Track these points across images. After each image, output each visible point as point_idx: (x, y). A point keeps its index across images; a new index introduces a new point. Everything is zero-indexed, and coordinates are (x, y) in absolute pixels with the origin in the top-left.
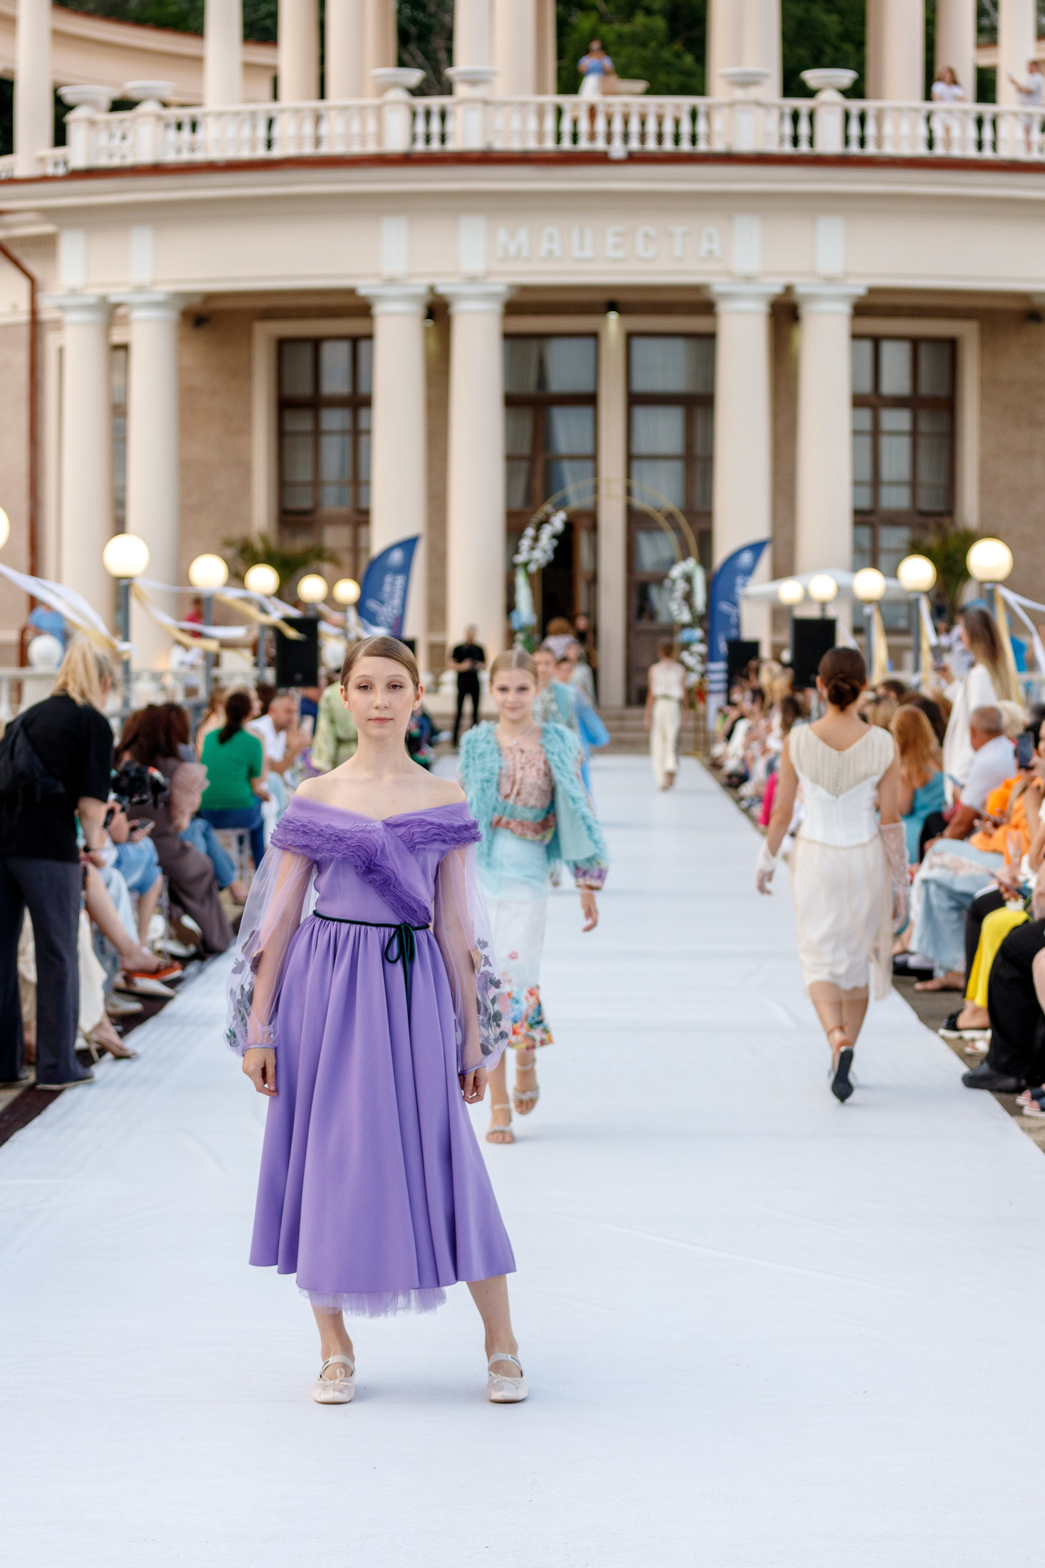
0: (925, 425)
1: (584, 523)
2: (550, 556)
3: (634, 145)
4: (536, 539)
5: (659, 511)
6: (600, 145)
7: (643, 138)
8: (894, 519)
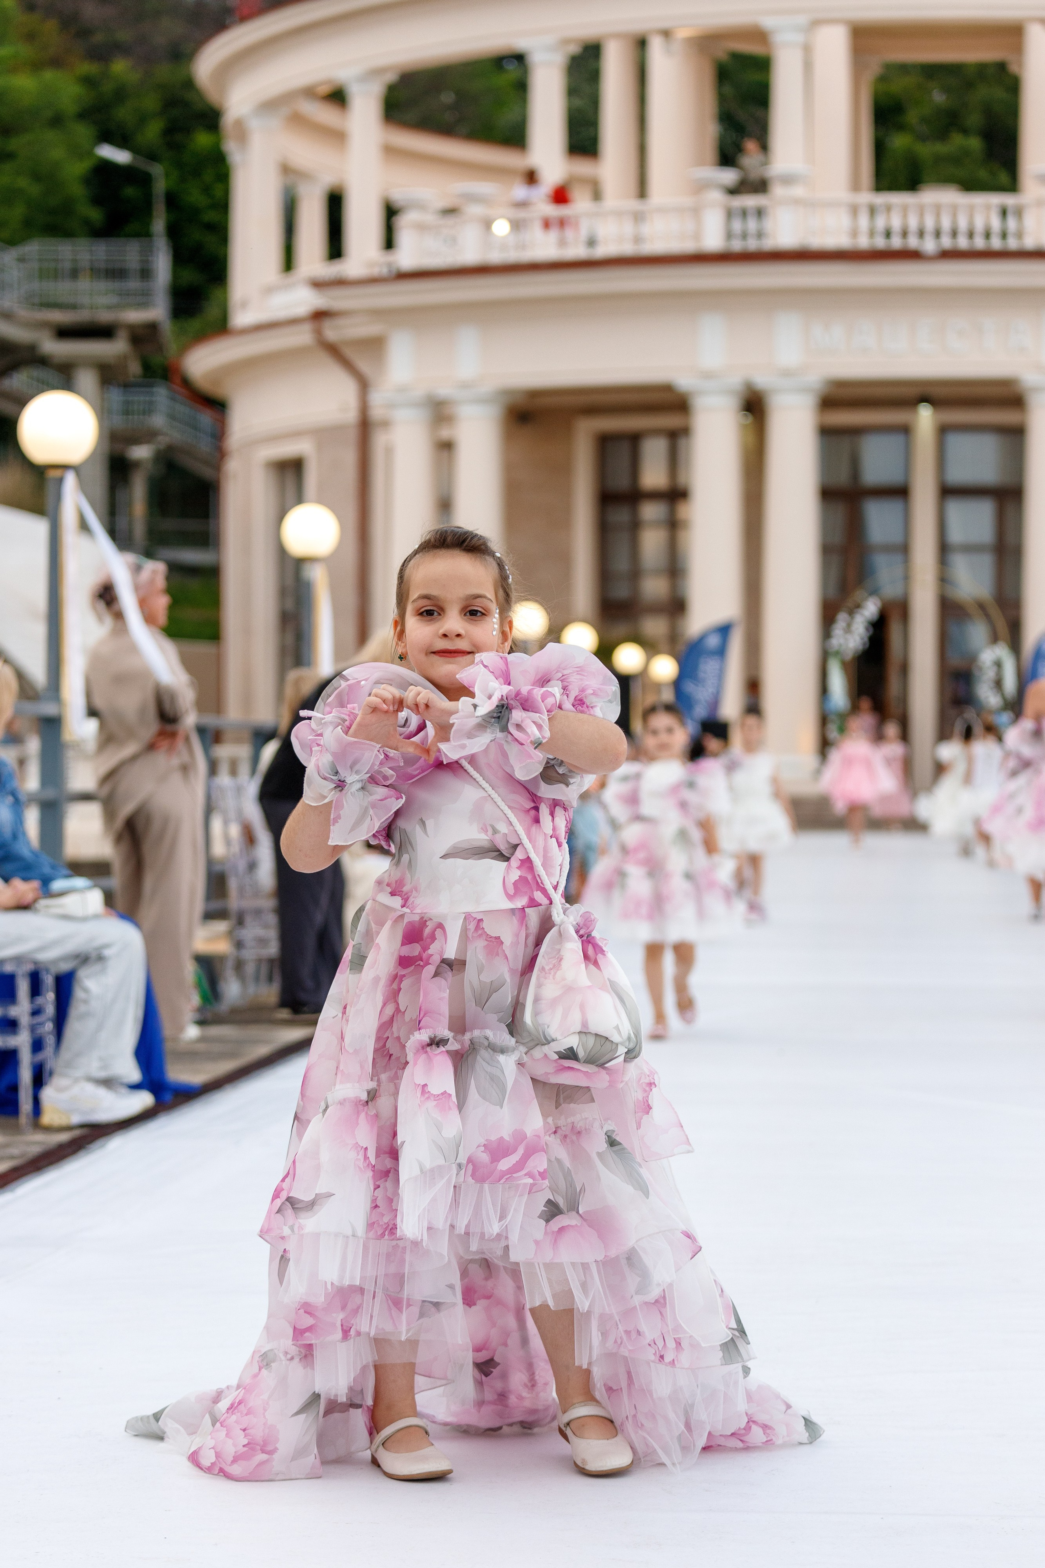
1: (896, 613)
2: (865, 642)
3: (946, 242)
4: (850, 624)
5: (971, 601)
6: (913, 242)
7: (954, 234)
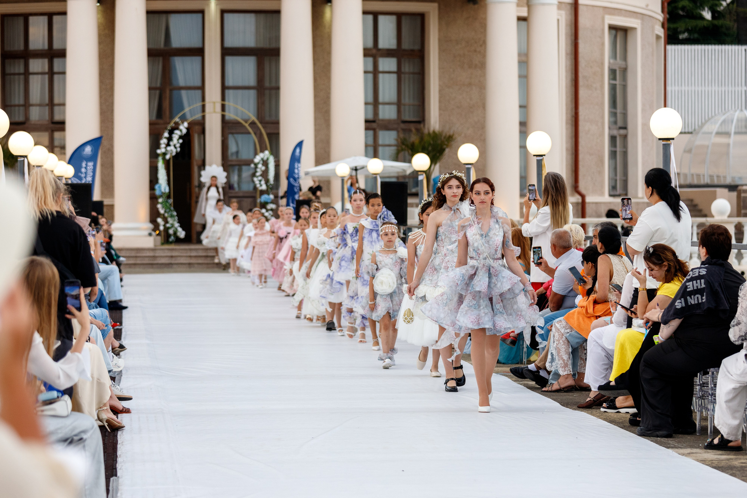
0: (407, 68)
1: (197, 128)
2: (179, 149)
4: (170, 139)
5: (246, 121)
8: (387, 126)
